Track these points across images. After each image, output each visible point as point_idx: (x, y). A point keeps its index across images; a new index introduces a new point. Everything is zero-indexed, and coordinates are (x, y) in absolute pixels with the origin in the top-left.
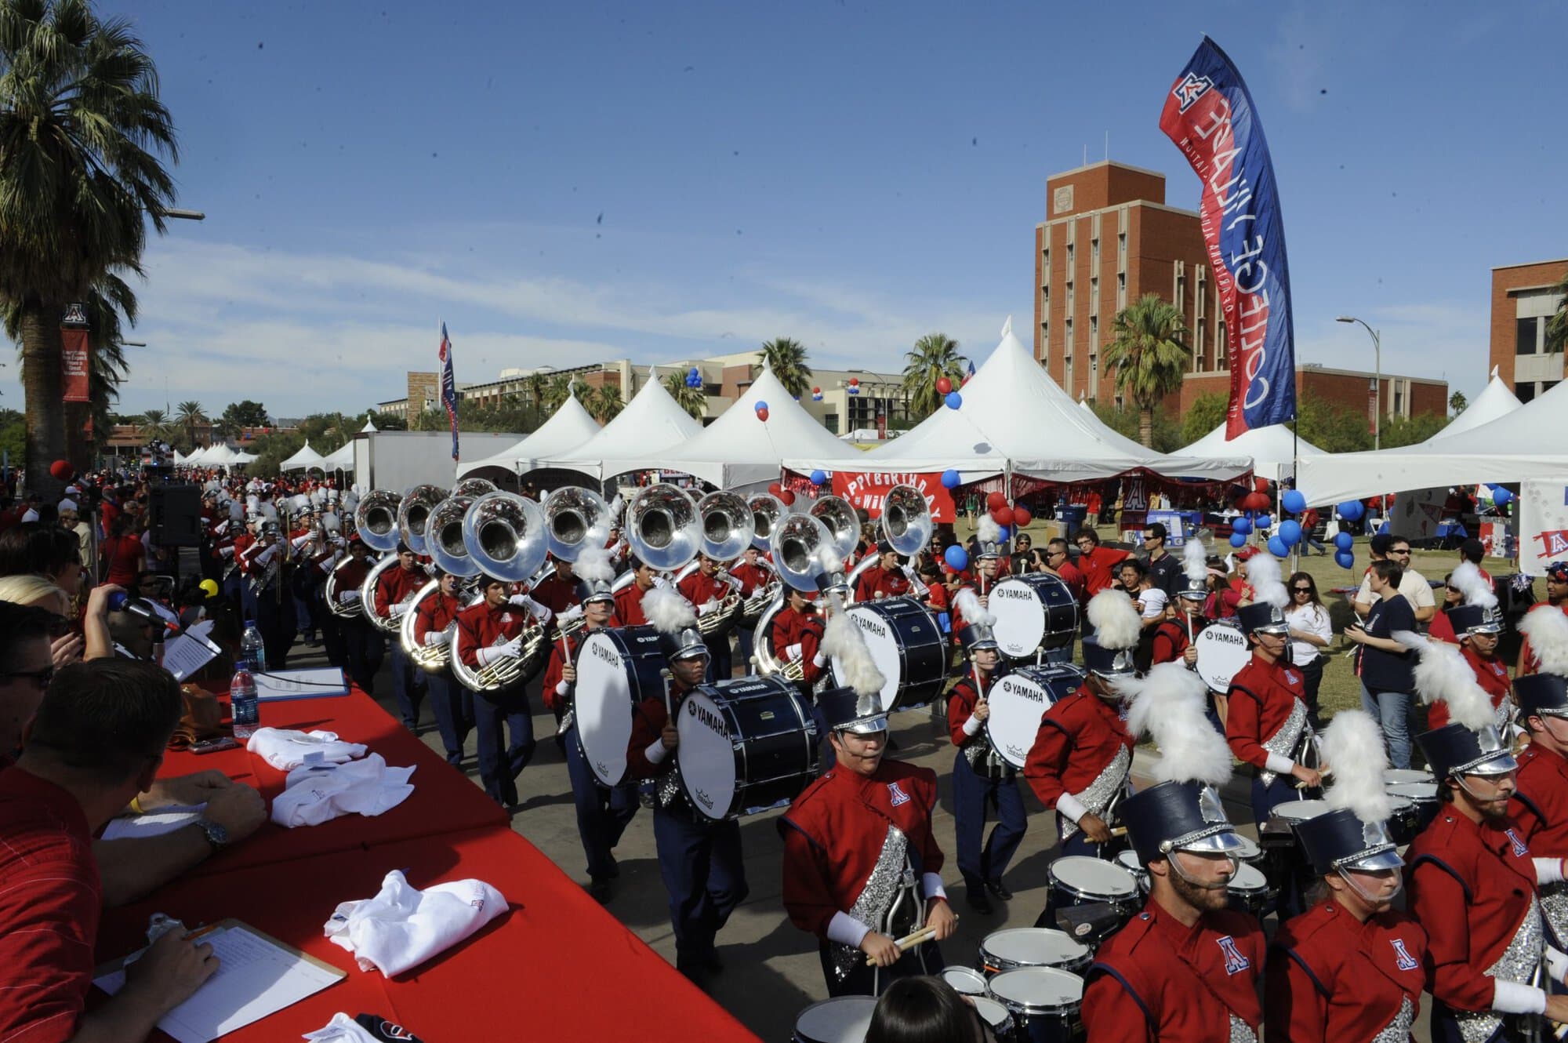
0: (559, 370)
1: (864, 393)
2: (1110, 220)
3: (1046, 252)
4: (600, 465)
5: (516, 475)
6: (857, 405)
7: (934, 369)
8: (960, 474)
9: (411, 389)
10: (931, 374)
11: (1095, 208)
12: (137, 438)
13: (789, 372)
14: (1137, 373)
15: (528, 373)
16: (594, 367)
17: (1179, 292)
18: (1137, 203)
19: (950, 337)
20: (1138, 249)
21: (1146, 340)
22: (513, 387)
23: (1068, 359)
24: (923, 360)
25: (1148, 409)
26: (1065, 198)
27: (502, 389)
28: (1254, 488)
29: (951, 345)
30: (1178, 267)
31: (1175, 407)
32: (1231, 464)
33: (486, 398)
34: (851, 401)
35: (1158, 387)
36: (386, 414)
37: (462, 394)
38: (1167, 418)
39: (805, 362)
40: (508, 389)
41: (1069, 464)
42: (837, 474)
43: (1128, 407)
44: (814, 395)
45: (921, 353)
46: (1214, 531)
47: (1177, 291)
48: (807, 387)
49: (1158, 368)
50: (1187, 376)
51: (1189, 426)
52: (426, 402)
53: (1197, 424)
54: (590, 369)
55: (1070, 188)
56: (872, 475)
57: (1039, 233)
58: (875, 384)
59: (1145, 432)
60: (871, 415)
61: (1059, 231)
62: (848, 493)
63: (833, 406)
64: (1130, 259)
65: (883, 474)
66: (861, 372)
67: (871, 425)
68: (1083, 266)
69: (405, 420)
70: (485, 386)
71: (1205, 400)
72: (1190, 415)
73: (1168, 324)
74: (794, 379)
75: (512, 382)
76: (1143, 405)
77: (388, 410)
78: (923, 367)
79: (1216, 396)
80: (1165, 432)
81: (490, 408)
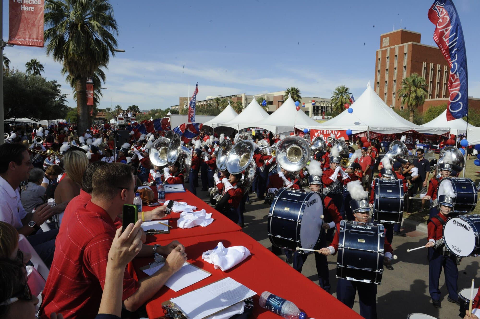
0: (224, 96)
1: (317, 104)
2: (402, 49)
3: (379, 59)
5: (212, 128)
6: (316, 109)
7: (341, 97)
8: (352, 131)
9: (180, 102)
10: (340, 99)
11: (396, 45)
12: (104, 115)
13: (294, 98)
14: (409, 99)
15: (215, 97)
16: (234, 96)
17: (424, 72)
18: (411, 43)
19: (346, 87)
20: (411, 58)
21: (413, 88)
22: (210, 101)
23: (385, 94)
24: (337, 94)
25: (413, 111)
26: (386, 41)
27: (207, 102)
29: (347, 89)
30: (424, 64)
31: (421, 110)
33: (202, 105)
34: (314, 107)
35: (416, 103)
38: (418, 114)
39: (300, 95)
41: (388, 128)
42: (312, 130)
43: (405, 110)
44: (303, 105)
45: (337, 92)
46: (434, 151)
47: (423, 72)
48: (300, 102)
49: (417, 97)
50: (426, 100)
51: (426, 117)
52: (185, 106)
53: (429, 116)
55: (388, 38)
57: (377, 53)
58: (321, 101)
59: (411, 118)
60: (320, 111)
61: (384, 52)
63: (308, 108)
64: (408, 61)
65: (326, 130)
66: (317, 98)
67: (320, 114)
68: (392, 64)
69: (178, 111)
70: (203, 101)
71: (432, 108)
72: (426, 113)
73: (421, 83)
74: (296, 100)
75: (210, 100)
76: (411, 109)
77: (174, 108)
78: (338, 96)
79: (436, 107)
80: (417, 118)
81: (203, 108)
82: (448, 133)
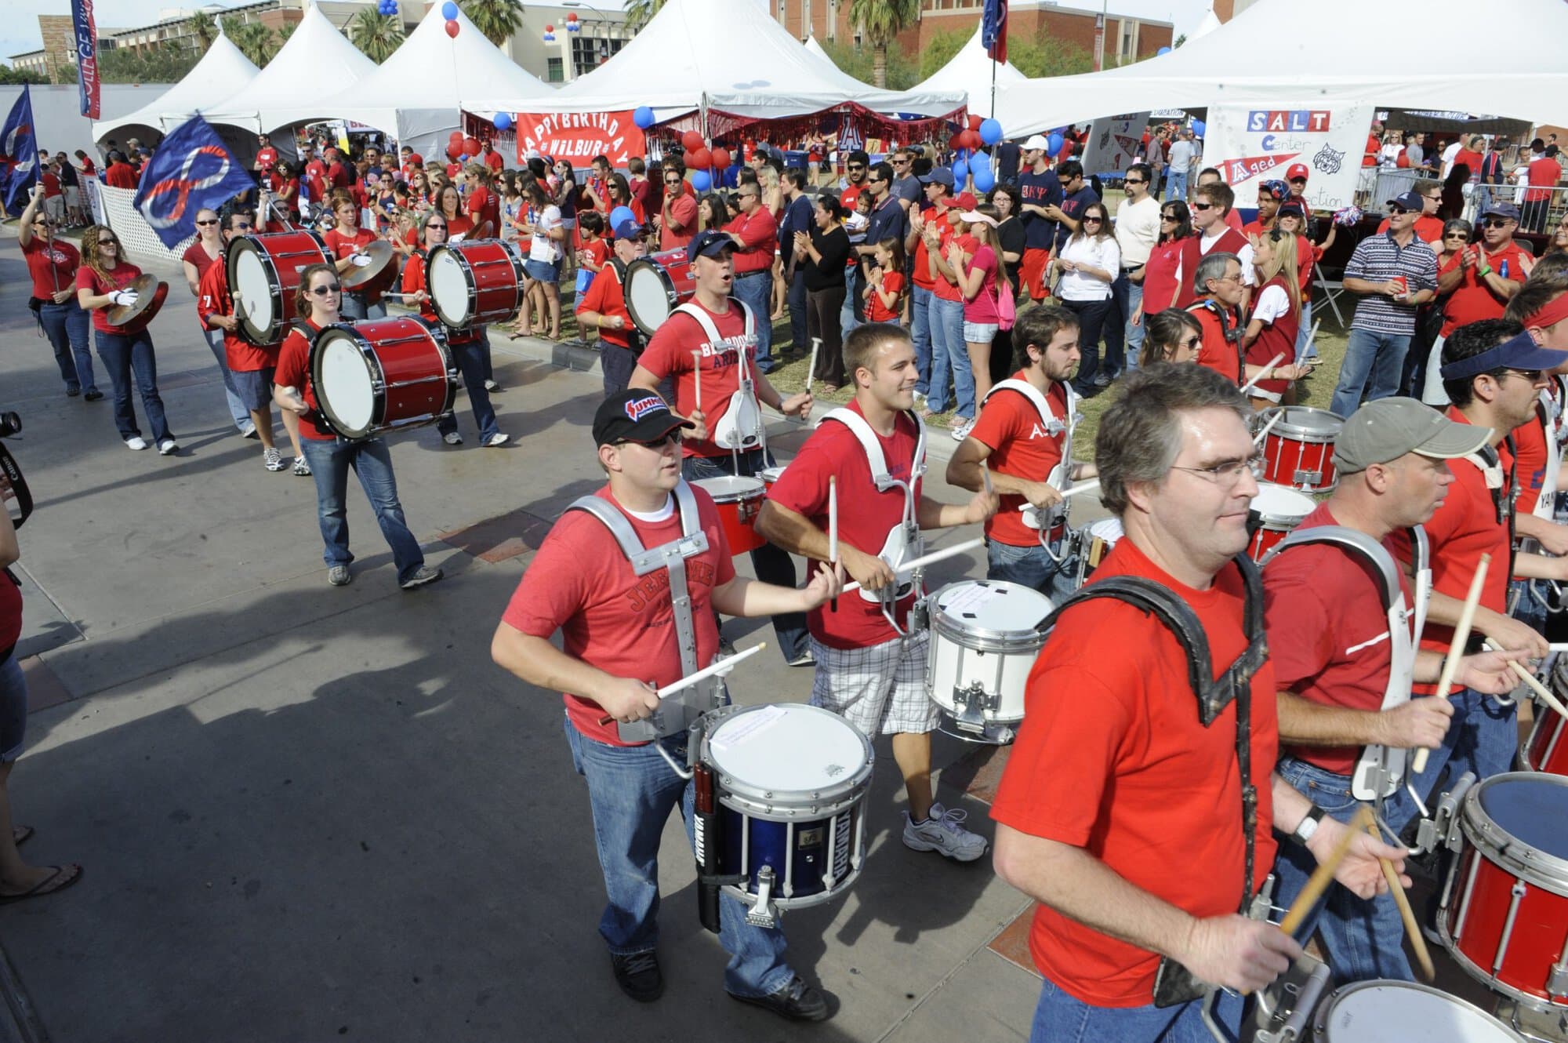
0: (227, 8)
1: (587, 32)
4: (257, 117)
5: (160, 136)
6: (582, 48)
8: (654, 112)
9: (46, 37)
13: (497, 7)
15: (189, 13)
22: (174, 30)
25: (882, 47)
27: (161, 34)
28: (966, 124)
31: (912, 46)
32: (944, 99)
33: (143, 46)
34: (575, 42)
35: (892, 22)
36: (21, 71)
37: (113, 41)
38: (903, 59)
40: (168, 35)
41: (771, 99)
42: (523, 116)
48: (519, 24)
49: (893, 2)
50: (926, 14)
51: (925, 68)
52: (69, 53)
54: (266, 7)
56: (560, 116)
58: (600, 22)
59: (878, 73)
62: (534, 136)
63: (558, 48)
65: (572, 115)
66: (577, 5)
70: (139, 30)
71: (941, 39)
72: (926, 54)
74: (503, 15)
75: (172, 24)
76: (877, 43)
77: (23, 64)
79: (953, 34)
80: (901, 74)
81: (149, 58)
82: (962, 111)
